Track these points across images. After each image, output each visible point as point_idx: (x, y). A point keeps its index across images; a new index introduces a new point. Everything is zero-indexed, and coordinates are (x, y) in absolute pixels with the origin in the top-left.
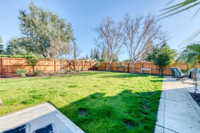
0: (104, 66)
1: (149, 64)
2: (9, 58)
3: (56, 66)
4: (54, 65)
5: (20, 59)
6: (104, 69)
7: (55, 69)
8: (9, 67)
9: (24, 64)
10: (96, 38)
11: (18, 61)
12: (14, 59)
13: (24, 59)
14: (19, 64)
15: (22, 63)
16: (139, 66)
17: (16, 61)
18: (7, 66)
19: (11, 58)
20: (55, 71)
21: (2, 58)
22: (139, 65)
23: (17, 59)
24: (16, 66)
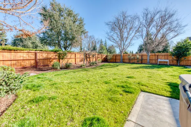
0: (115, 58)
1: (165, 55)
2: (41, 52)
3: (76, 59)
4: (74, 58)
5: (50, 52)
6: (115, 61)
7: (75, 62)
8: (41, 60)
9: (52, 58)
10: (109, 31)
11: (48, 55)
12: (45, 52)
13: (52, 52)
14: (49, 58)
15: (50, 56)
16: (154, 58)
17: (46, 54)
18: (40, 59)
19: (43, 52)
20: (75, 63)
21: (36, 52)
22: (154, 56)
23: (47, 52)
24: (47, 59)
